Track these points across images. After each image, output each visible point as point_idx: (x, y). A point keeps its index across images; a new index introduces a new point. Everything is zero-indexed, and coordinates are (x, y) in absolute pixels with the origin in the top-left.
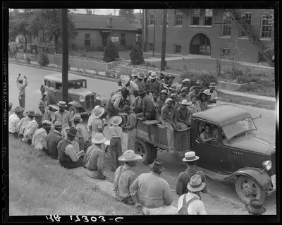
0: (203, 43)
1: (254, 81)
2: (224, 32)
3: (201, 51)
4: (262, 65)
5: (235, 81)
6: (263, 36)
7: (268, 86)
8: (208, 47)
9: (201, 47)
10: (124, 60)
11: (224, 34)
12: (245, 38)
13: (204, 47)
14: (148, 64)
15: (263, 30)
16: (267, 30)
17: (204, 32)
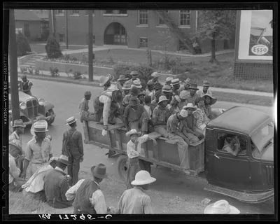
0: (117, 33)
1: (187, 71)
2: (141, 20)
3: (116, 40)
4: (183, 53)
5: (169, 71)
6: (182, 24)
7: (203, 75)
8: (123, 37)
9: (115, 36)
10: (36, 54)
11: (141, 23)
12: (164, 26)
13: (119, 37)
14: (68, 57)
15: (182, 17)
16: (185, 18)
17: (119, 20)
